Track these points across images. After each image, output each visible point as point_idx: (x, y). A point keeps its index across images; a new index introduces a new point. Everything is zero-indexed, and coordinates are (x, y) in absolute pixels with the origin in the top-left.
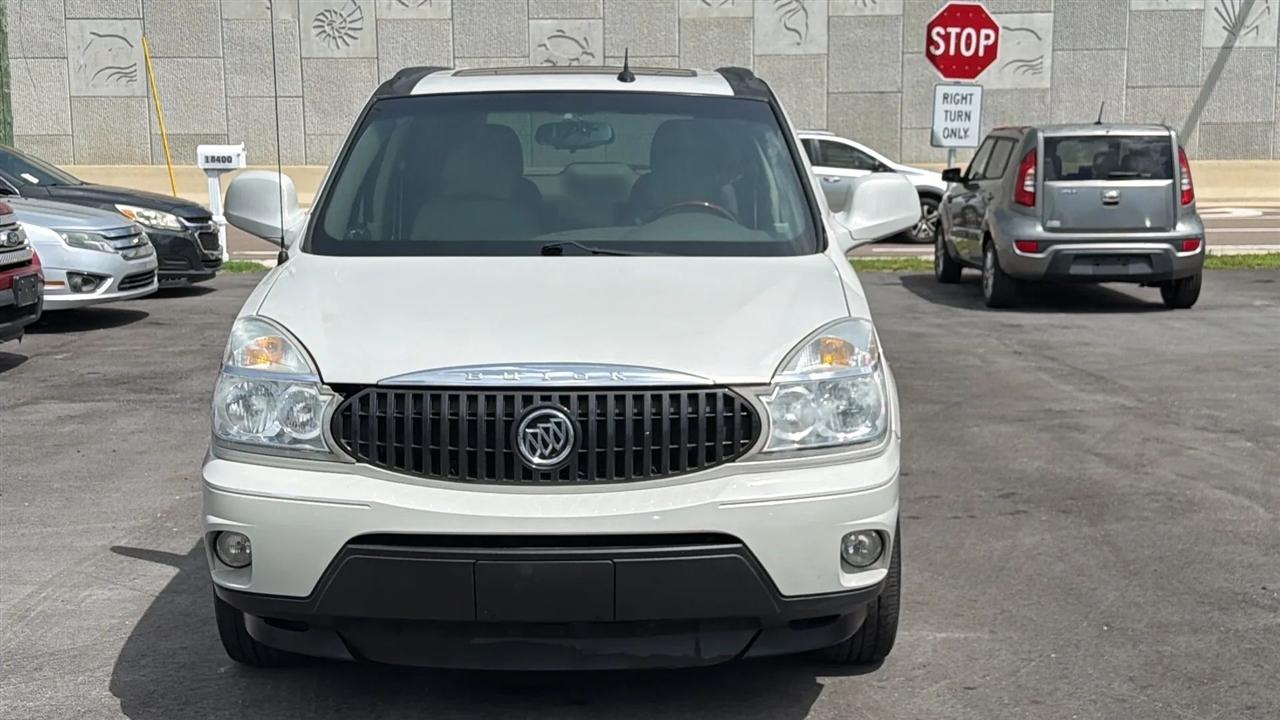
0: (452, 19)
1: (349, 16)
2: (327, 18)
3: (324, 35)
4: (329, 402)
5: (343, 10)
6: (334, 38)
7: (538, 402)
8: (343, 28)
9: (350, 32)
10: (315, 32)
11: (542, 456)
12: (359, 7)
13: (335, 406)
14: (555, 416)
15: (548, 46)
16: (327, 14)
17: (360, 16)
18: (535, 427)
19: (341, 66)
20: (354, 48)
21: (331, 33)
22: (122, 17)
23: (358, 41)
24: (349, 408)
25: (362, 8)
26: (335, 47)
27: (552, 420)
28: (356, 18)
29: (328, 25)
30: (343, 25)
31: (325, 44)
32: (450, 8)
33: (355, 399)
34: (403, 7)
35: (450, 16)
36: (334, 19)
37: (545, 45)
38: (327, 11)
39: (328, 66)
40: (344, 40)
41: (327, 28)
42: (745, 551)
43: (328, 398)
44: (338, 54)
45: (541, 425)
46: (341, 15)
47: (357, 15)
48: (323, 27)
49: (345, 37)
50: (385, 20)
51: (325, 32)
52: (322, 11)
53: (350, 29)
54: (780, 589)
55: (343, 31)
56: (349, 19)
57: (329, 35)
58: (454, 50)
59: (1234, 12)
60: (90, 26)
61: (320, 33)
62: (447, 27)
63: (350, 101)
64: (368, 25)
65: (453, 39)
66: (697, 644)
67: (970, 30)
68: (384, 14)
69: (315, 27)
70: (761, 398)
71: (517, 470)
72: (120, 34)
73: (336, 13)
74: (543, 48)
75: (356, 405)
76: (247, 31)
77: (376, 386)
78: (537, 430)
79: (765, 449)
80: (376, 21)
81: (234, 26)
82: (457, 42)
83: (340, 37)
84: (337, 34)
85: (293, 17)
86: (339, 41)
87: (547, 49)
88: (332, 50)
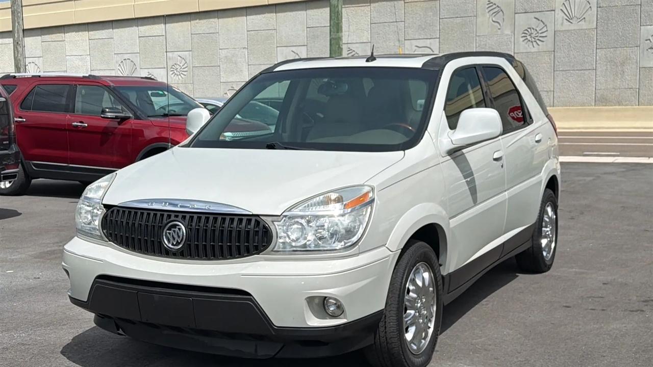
0: (597, 28)
1: (540, 30)
2: (529, 32)
3: (527, 41)
5: (537, 27)
6: (532, 42)
7: (173, 218)
8: (537, 36)
9: (540, 39)
10: (522, 39)
11: (173, 244)
12: (546, 25)
13: (103, 215)
14: (178, 225)
15: (651, 40)
16: (529, 30)
17: (546, 30)
18: (170, 230)
19: (535, 56)
20: (542, 46)
21: (530, 39)
22: (429, 37)
23: (544, 43)
24: (107, 216)
25: (548, 25)
26: (532, 47)
27: (177, 227)
28: (544, 31)
29: (529, 35)
30: (537, 35)
31: (527, 46)
32: (595, 23)
33: (109, 212)
34: (570, 23)
35: (595, 26)
36: (532, 32)
37: (650, 40)
38: (529, 28)
39: (528, 57)
40: (537, 43)
41: (528, 37)
42: (253, 300)
44: (533, 50)
45: (173, 229)
46: (536, 30)
47: (545, 29)
48: (526, 36)
49: (538, 41)
50: (559, 31)
51: (527, 39)
52: (526, 28)
53: (540, 37)
54: (274, 323)
55: (537, 38)
56: (540, 32)
57: (529, 41)
58: (596, 44)
60: (415, 43)
61: (525, 40)
62: (593, 33)
63: (538, 74)
64: (550, 34)
65: (597, 39)
66: (256, 346)
68: (559, 27)
69: (522, 37)
70: (274, 223)
71: (163, 250)
72: (428, 46)
73: (533, 29)
74: (649, 41)
76: (488, 41)
77: (117, 206)
78: (171, 232)
79: (275, 249)
80: (555, 31)
81: (482, 39)
82: (599, 40)
83: (535, 41)
84: (533, 40)
85: (512, 32)
86: (534, 43)
87: (651, 42)
88: (530, 48)
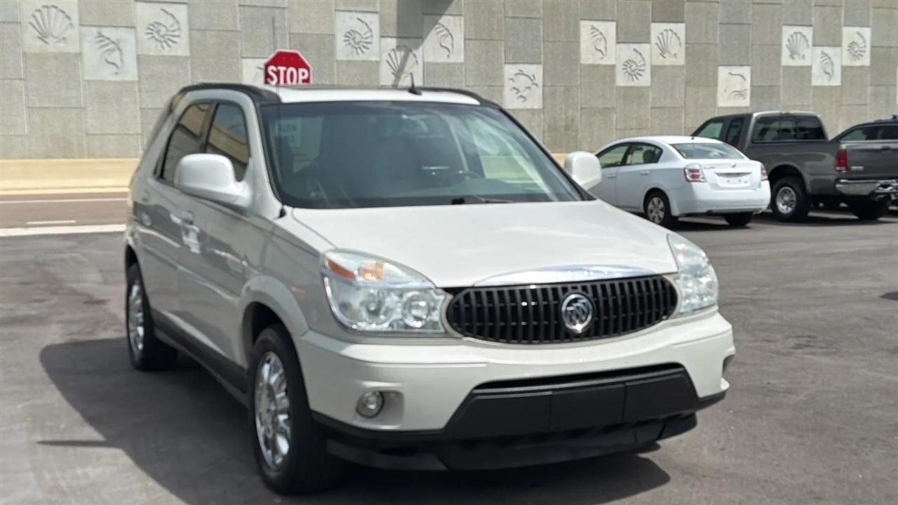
4: (443, 300)
13: (447, 302)
14: (581, 299)
18: (571, 306)
24: (458, 303)
27: (580, 301)
33: (461, 296)
42: (685, 373)
43: (442, 297)
45: (574, 305)
59: (394, 64)
67: (292, 69)
70: (675, 281)
71: (563, 335)
75: (462, 302)
77: (473, 287)
78: (573, 308)
